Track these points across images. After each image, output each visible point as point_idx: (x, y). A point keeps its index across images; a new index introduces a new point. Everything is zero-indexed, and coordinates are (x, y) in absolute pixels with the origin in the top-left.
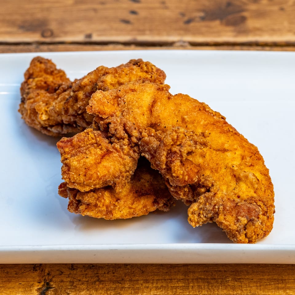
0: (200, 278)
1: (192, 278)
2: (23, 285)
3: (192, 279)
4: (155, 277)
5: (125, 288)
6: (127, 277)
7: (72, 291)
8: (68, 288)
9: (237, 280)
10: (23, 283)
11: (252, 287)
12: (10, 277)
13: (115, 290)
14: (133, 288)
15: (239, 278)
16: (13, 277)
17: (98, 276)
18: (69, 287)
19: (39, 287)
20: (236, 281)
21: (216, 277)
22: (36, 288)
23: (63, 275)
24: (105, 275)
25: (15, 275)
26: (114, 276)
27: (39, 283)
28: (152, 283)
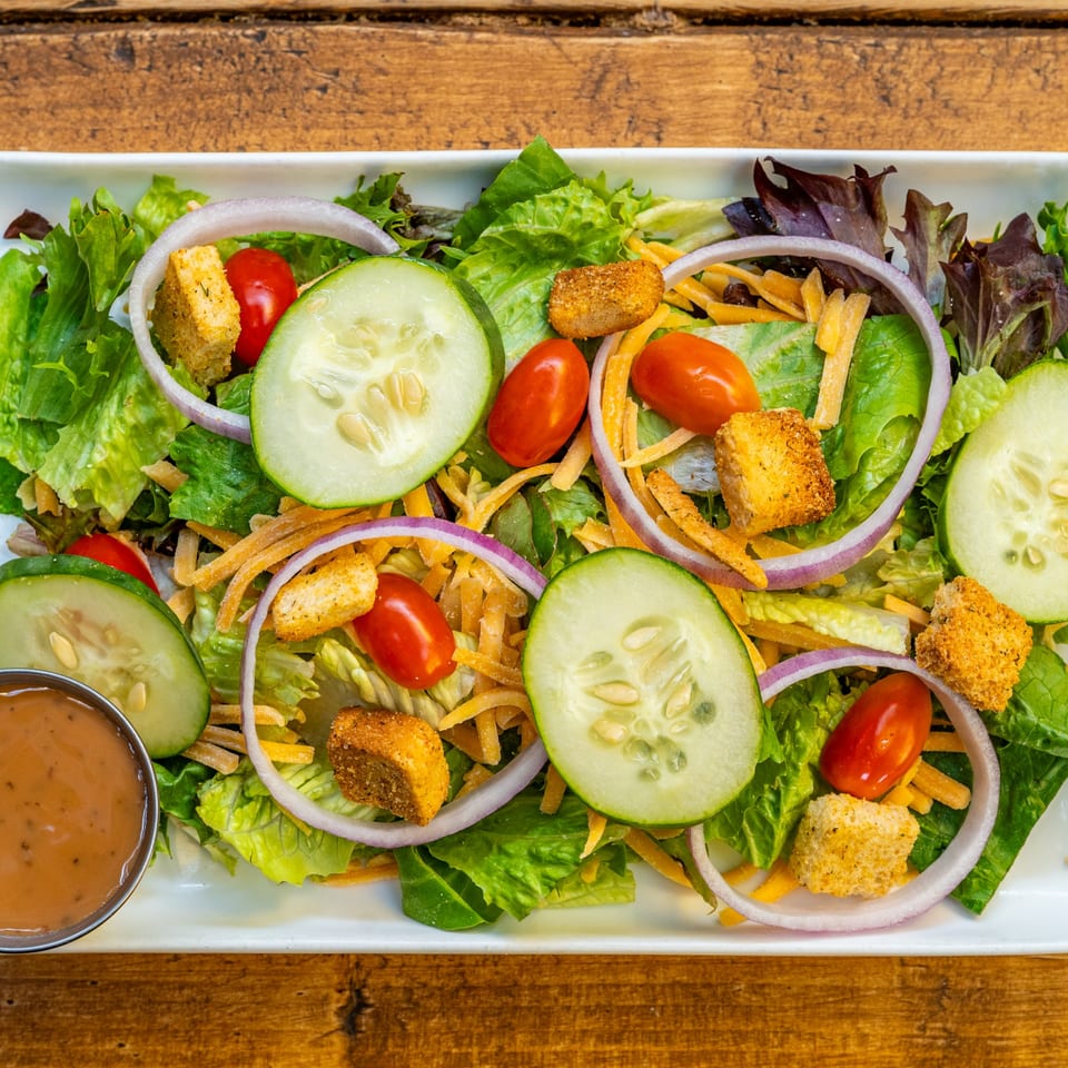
0: (678, 982)
1: (662, 981)
2: (307, 998)
3: (663, 986)
4: (584, 977)
5: (521, 1008)
6: (524, 977)
7: (410, 1019)
8: (403, 1009)
9: (757, 990)
10: (306, 992)
11: (786, 1011)
12: (277, 973)
13: (499, 1014)
14: (538, 1008)
15: (760, 982)
16: (283, 973)
17: (462, 974)
18: (404, 1006)
19: (340, 1005)
20: (755, 993)
21: (713, 980)
22: (334, 1006)
23: (388, 970)
24: (477, 969)
25: (287, 968)
26: (497, 973)
27: (340, 991)
28: (579, 996)
